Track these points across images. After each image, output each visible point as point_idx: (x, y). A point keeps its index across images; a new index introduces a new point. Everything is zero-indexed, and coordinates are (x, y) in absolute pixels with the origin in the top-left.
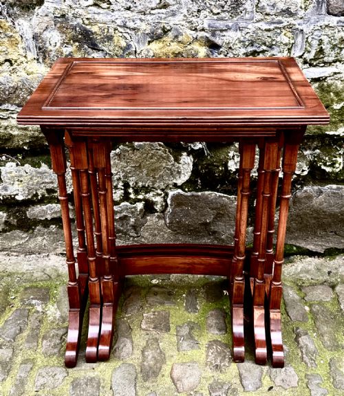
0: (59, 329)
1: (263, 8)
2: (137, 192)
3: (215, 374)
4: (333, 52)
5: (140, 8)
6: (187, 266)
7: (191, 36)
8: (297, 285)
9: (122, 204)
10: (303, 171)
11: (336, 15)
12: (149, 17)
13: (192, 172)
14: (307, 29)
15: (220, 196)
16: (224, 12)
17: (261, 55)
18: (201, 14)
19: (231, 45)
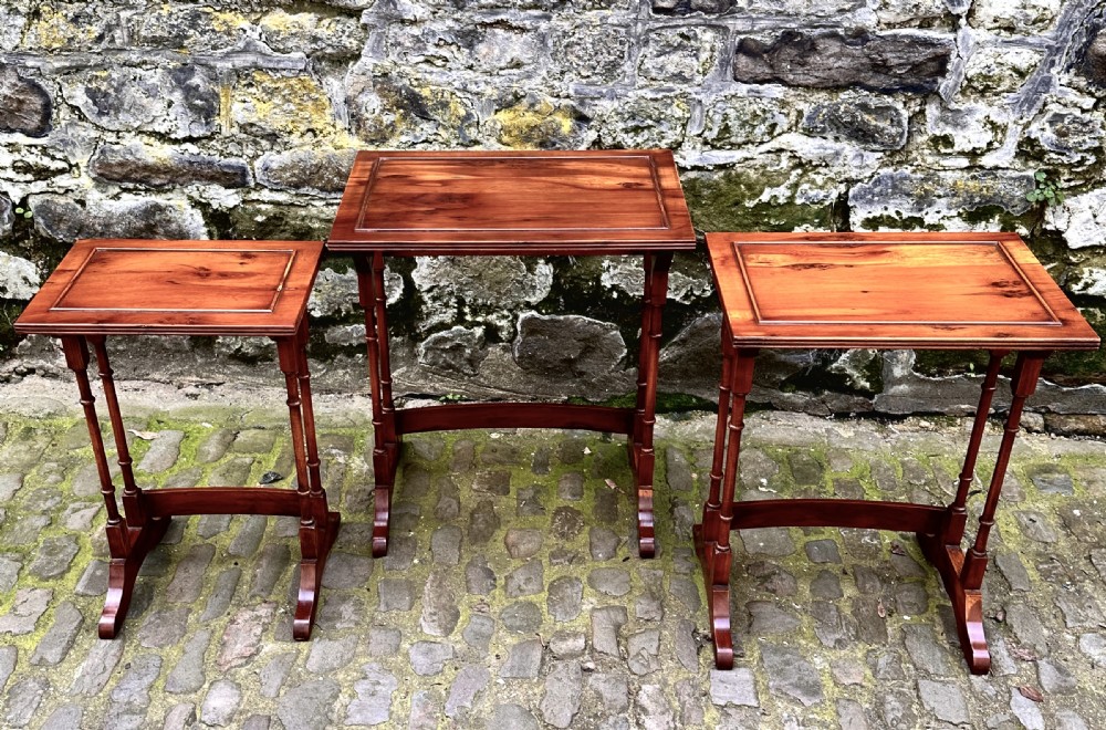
0: (366, 484)
1: (647, 71)
2: (475, 312)
3: (560, 542)
4: (742, 131)
5: (485, 67)
7: (551, 105)
8: (689, 448)
9: (455, 328)
10: (704, 291)
11: (745, 82)
12: (496, 80)
13: (551, 286)
14: (707, 99)
15: (590, 322)
16: (594, 74)
17: (646, 131)
18: (566, 76)
19: (605, 118)
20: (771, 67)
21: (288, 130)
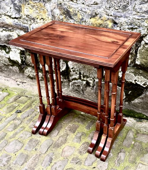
1: (136, 9)
2: (84, 77)
3: (78, 155)
5: (87, 4)
7: (106, 18)
8: (137, 132)
12: (90, 8)
16: (119, 9)
17: (135, 30)
18: (111, 9)
19: (122, 24)
21: (37, 18)
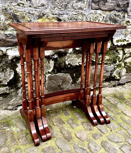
1: (74, 7)
5: (35, 6)
6: (64, 98)
7: (52, 17)
11: (94, 10)
12: (38, 10)
14: (86, 14)
16: (62, 8)
18: (55, 9)
20: (99, 6)
